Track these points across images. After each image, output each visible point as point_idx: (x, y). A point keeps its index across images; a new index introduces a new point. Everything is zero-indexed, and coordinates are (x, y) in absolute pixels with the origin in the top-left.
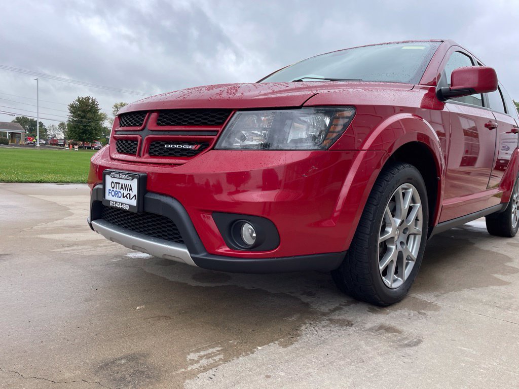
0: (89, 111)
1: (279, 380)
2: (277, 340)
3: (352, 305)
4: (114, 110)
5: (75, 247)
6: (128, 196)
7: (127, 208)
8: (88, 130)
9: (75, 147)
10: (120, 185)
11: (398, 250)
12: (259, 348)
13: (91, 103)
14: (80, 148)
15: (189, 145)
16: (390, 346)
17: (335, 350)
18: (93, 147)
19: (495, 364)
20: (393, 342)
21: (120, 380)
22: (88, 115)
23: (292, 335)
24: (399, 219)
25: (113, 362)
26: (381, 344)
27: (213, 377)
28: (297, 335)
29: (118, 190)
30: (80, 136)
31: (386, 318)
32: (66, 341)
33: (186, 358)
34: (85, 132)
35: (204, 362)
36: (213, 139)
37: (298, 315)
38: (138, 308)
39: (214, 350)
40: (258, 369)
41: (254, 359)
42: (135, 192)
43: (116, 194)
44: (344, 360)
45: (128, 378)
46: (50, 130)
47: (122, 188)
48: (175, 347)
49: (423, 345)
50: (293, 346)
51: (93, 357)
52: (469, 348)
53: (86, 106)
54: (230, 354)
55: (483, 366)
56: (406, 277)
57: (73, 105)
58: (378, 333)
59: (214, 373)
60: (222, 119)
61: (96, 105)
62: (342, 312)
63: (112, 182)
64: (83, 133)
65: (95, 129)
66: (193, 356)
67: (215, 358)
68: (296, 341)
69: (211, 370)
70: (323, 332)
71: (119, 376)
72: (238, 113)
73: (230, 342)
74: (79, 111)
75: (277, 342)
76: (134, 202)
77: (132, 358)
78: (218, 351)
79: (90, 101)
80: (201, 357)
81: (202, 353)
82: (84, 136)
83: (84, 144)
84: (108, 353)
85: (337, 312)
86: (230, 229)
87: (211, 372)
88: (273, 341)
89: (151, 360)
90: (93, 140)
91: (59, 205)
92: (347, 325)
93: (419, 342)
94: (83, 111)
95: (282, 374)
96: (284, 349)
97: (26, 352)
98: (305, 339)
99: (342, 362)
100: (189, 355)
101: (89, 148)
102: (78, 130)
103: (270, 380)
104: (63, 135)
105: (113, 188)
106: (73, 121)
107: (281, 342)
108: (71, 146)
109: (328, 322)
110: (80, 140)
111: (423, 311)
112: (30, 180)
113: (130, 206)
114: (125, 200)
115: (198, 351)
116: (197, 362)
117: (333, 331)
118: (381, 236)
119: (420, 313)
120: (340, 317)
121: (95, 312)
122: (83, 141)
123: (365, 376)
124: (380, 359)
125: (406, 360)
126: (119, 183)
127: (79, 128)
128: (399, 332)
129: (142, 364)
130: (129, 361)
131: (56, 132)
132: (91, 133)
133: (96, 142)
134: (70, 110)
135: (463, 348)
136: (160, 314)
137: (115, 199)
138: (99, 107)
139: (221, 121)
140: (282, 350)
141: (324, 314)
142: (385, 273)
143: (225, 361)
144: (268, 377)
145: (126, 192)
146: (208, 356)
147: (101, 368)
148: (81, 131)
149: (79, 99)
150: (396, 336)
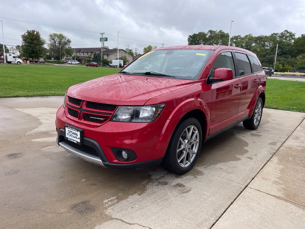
0: (35, 39)
1: (136, 209)
2: (137, 192)
3: (169, 175)
4: (50, 38)
5: (49, 147)
6: (76, 137)
7: (76, 142)
8: (35, 51)
9: (28, 62)
10: (72, 133)
11: (187, 152)
12: (130, 196)
13: (36, 34)
14: (30, 62)
15: (100, 118)
16: (179, 193)
17: (158, 196)
18: (39, 61)
19: (214, 199)
20: (180, 191)
21: (81, 212)
22: (34, 42)
23: (143, 190)
24: (187, 140)
25: (77, 205)
26: (175, 192)
27: (113, 209)
28: (145, 190)
29: (71, 134)
30: (30, 55)
31: (181, 180)
32: (58, 197)
33: (103, 202)
34: (33, 52)
35: (110, 203)
36: (110, 116)
37: (147, 181)
38: (83, 180)
39: (114, 198)
40: (129, 205)
41: (128, 201)
42: (79, 136)
43: (71, 135)
44: (160, 200)
45: (84, 211)
46: (10, 50)
47: (73, 134)
48: (99, 197)
49: (191, 192)
50: (143, 195)
51: (70, 203)
52: (207, 192)
53: (33, 36)
54: (119, 199)
55: (209, 200)
56: (191, 162)
57: (24, 35)
58: (175, 187)
59: (113, 207)
60: (113, 108)
61: (39, 35)
62: (164, 178)
63: (69, 131)
64: (32, 53)
65: (39, 50)
66: (106, 201)
67: (114, 201)
68: (144, 193)
69: (112, 206)
70: (155, 188)
71: (80, 210)
72: (119, 107)
73: (119, 194)
74: (28, 39)
75: (137, 194)
76: (79, 141)
77: (84, 203)
78: (115, 198)
79: (35, 33)
80: (109, 201)
81: (109, 200)
82: (33, 55)
83: (33, 59)
84: (75, 201)
85: (162, 179)
86: (117, 153)
87: (112, 207)
88: (135, 193)
89: (91, 203)
90: (38, 57)
91: (32, 116)
92: (165, 184)
93: (190, 190)
94: (31, 39)
95: (138, 206)
96: (139, 196)
97: (44, 202)
98: (147, 192)
99: (159, 201)
100: (104, 200)
101: (36, 62)
102: (28, 51)
103: (133, 209)
104: (19, 53)
105: (69, 133)
106: (25, 45)
107: (138, 193)
108: (25, 61)
109: (157, 183)
110: (30, 57)
111: (196, 176)
112: (10, 95)
113: (77, 142)
114: (74, 139)
115: (108, 199)
116: (108, 203)
117: (159, 188)
118: (178, 149)
119: (195, 177)
120: (163, 181)
121: (66, 183)
122: (32, 58)
123: (166, 205)
124: (173, 198)
125: (182, 198)
126: (72, 132)
127: (29, 50)
128: (184, 186)
129: (88, 205)
130: (83, 204)
131: (15, 51)
132: (37, 53)
133: (40, 58)
134: (23, 38)
135: (205, 193)
136: (92, 183)
137: (70, 137)
138: (41, 36)
139: (113, 109)
140: (138, 197)
141: (157, 180)
142: (182, 162)
143: (118, 202)
144: (132, 208)
145: (75, 136)
146: (111, 201)
147: (74, 207)
148: (31, 52)
149: (28, 31)
150: (182, 188)
